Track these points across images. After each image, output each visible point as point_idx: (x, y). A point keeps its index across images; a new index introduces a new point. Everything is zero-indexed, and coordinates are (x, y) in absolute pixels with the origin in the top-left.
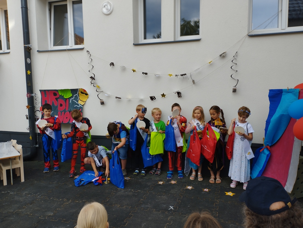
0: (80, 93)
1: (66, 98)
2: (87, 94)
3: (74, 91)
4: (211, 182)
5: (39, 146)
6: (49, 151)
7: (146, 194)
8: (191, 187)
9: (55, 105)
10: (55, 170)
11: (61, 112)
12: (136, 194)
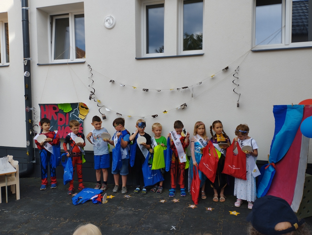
0: (80, 107)
1: (65, 112)
2: (87, 108)
3: (74, 105)
4: (215, 200)
5: (36, 162)
6: (47, 167)
7: (147, 213)
8: (194, 206)
9: (55, 120)
10: (53, 187)
11: (61, 127)
12: (137, 213)
